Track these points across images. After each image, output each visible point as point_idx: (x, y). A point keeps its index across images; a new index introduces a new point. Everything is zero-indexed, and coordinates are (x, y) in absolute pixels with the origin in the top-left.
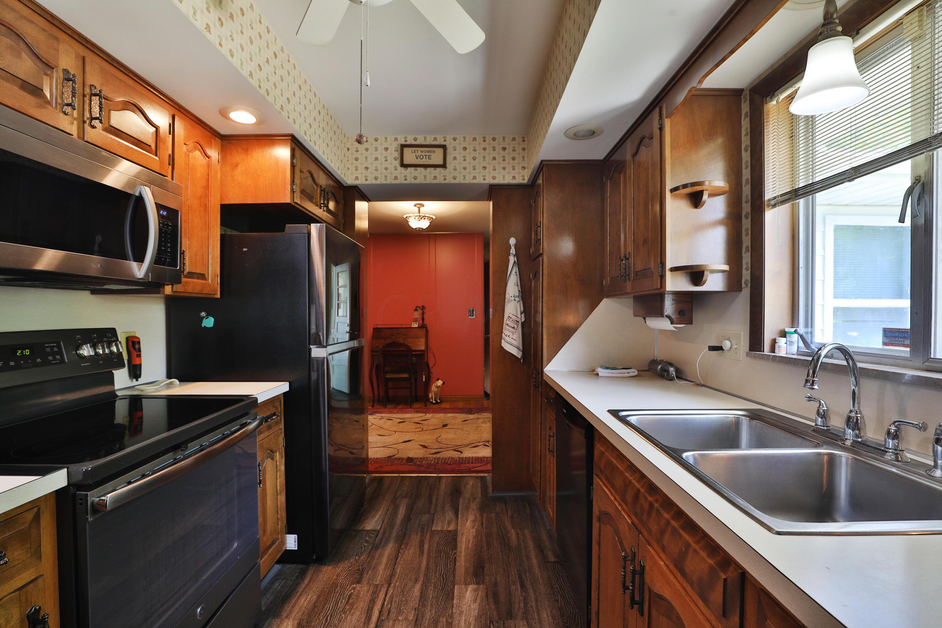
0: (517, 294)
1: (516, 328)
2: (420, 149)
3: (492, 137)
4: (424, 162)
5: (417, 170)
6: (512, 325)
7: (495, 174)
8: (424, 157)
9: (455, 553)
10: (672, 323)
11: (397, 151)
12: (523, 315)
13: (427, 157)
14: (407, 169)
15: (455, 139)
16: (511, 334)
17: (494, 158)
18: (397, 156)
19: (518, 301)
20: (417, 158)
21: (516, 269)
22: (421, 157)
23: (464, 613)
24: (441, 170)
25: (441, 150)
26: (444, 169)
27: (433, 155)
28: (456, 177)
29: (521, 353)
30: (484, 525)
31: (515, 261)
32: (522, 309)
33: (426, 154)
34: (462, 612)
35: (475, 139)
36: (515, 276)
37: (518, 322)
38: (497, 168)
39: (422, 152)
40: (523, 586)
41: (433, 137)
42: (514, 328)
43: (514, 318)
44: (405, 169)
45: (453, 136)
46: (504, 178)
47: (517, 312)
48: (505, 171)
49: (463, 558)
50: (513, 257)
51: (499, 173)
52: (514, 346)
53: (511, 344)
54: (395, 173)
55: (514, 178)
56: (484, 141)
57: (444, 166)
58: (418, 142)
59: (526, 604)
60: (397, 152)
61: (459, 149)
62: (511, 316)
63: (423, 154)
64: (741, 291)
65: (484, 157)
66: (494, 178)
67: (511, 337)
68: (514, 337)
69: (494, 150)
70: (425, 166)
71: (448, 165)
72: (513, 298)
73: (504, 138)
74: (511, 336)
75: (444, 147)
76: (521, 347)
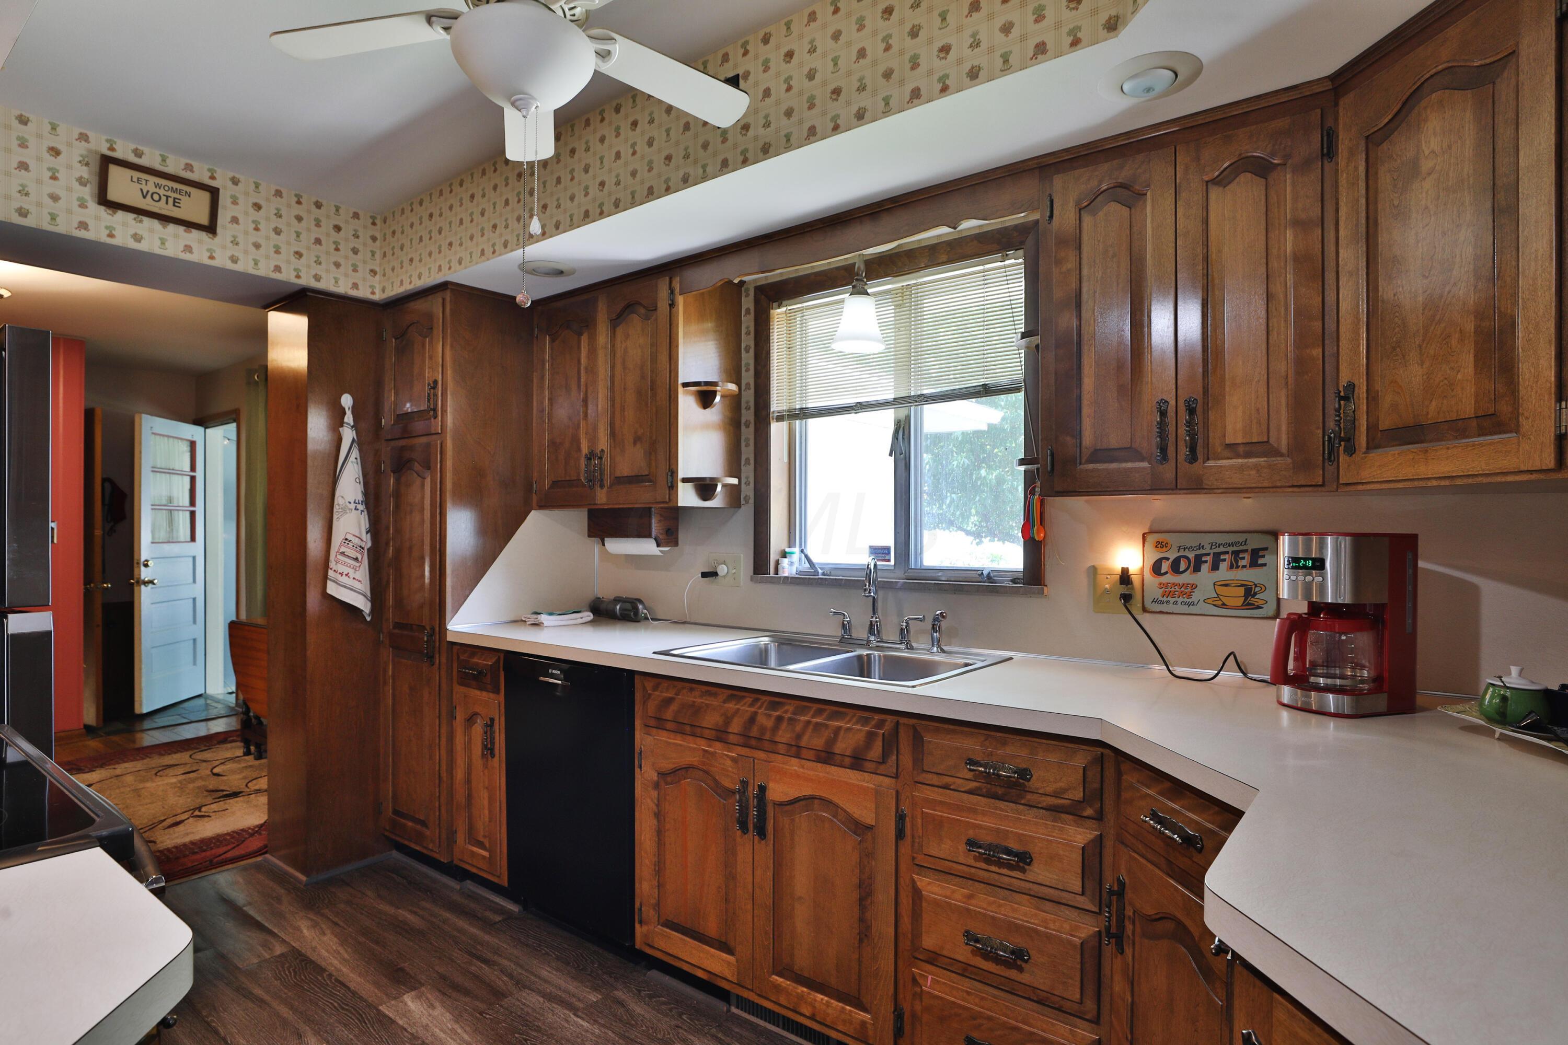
0: (360, 497)
1: (360, 559)
2: (153, 180)
3: (314, 200)
4: (160, 208)
5: (141, 221)
6: (353, 554)
7: (320, 270)
8: (164, 198)
9: (330, 975)
10: (658, 546)
11: (87, 164)
12: (369, 534)
13: (171, 201)
14: (115, 213)
15: (235, 181)
16: (351, 571)
17: (318, 241)
18: (86, 176)
19: (362, 511)
20: (144, 197)
21: (355, 453)
22: (156, 197)
23: (430, 1025)
24: (203, 235)
25: (205, 197)
26: (211, 236)
27: (184, 200)
28: (238, 259)
29: (369, 604)
30: (342, 924)
31: (353, 439)
32: (368, 526)
33: (169, 193)
34: (427, 1025)
35: (278, 193)
36: (355, 465)
37: (363, 548)
38: (322, 259)
39: (156, 185)
40: (486, 962)
41: (184, 161)
42: (356, 559)
43: (356, 541)
44: (110, 211)
45: (231, 174)
46: (336, 282)
47: (360, 532)
48: (339, 270)
49: (352, 975)
50: (350, 430)
51: (327, 271)
52: (360, 593)
53: (352, 590)
54: (80, 215)
55: (355, 286)
56: (299, 202)
57: (211, 228)
58: (143, 161)
59: (511, 976)
60: (85, 168)
61: (245, 204)
62: (350, 537)
63: (162, 192)
64: (740, 507)
65: (298, 234)
66: (317, 278)
67: (352, 577)
68: (358, 575)
69: (318, 225)
70: (165, 219)
71: (219, 230)
72: (353, 506)
73: (337, 209)
74: (351, 575)
75: (214, 193)
76: (369, 594)
